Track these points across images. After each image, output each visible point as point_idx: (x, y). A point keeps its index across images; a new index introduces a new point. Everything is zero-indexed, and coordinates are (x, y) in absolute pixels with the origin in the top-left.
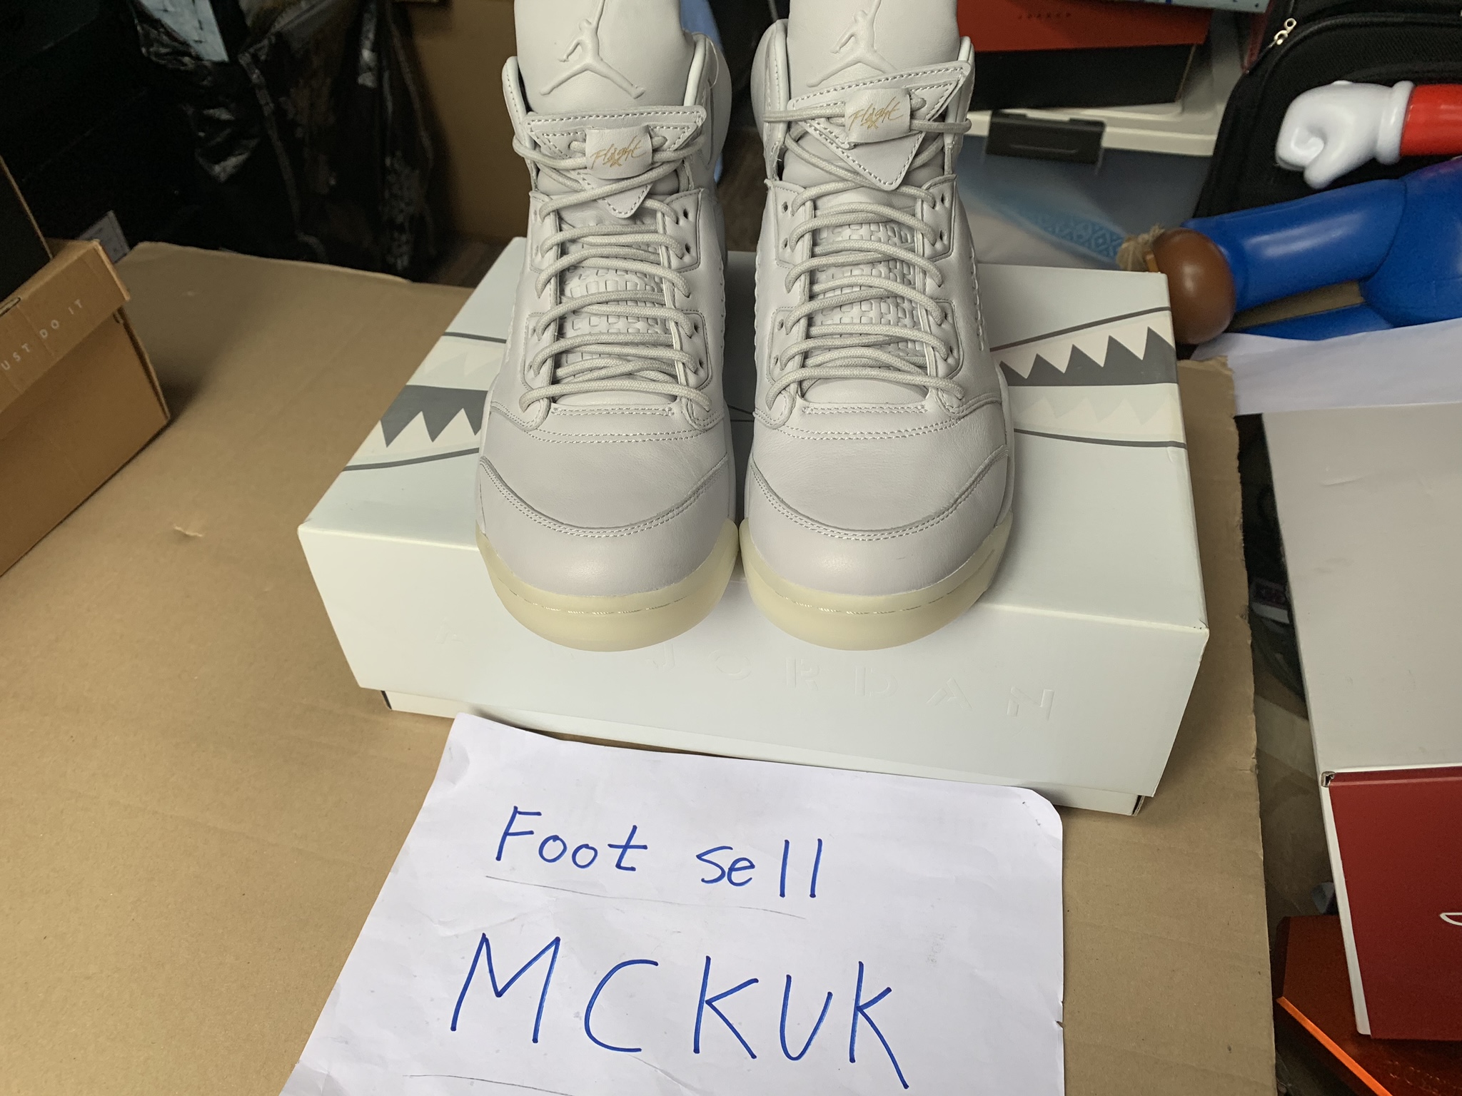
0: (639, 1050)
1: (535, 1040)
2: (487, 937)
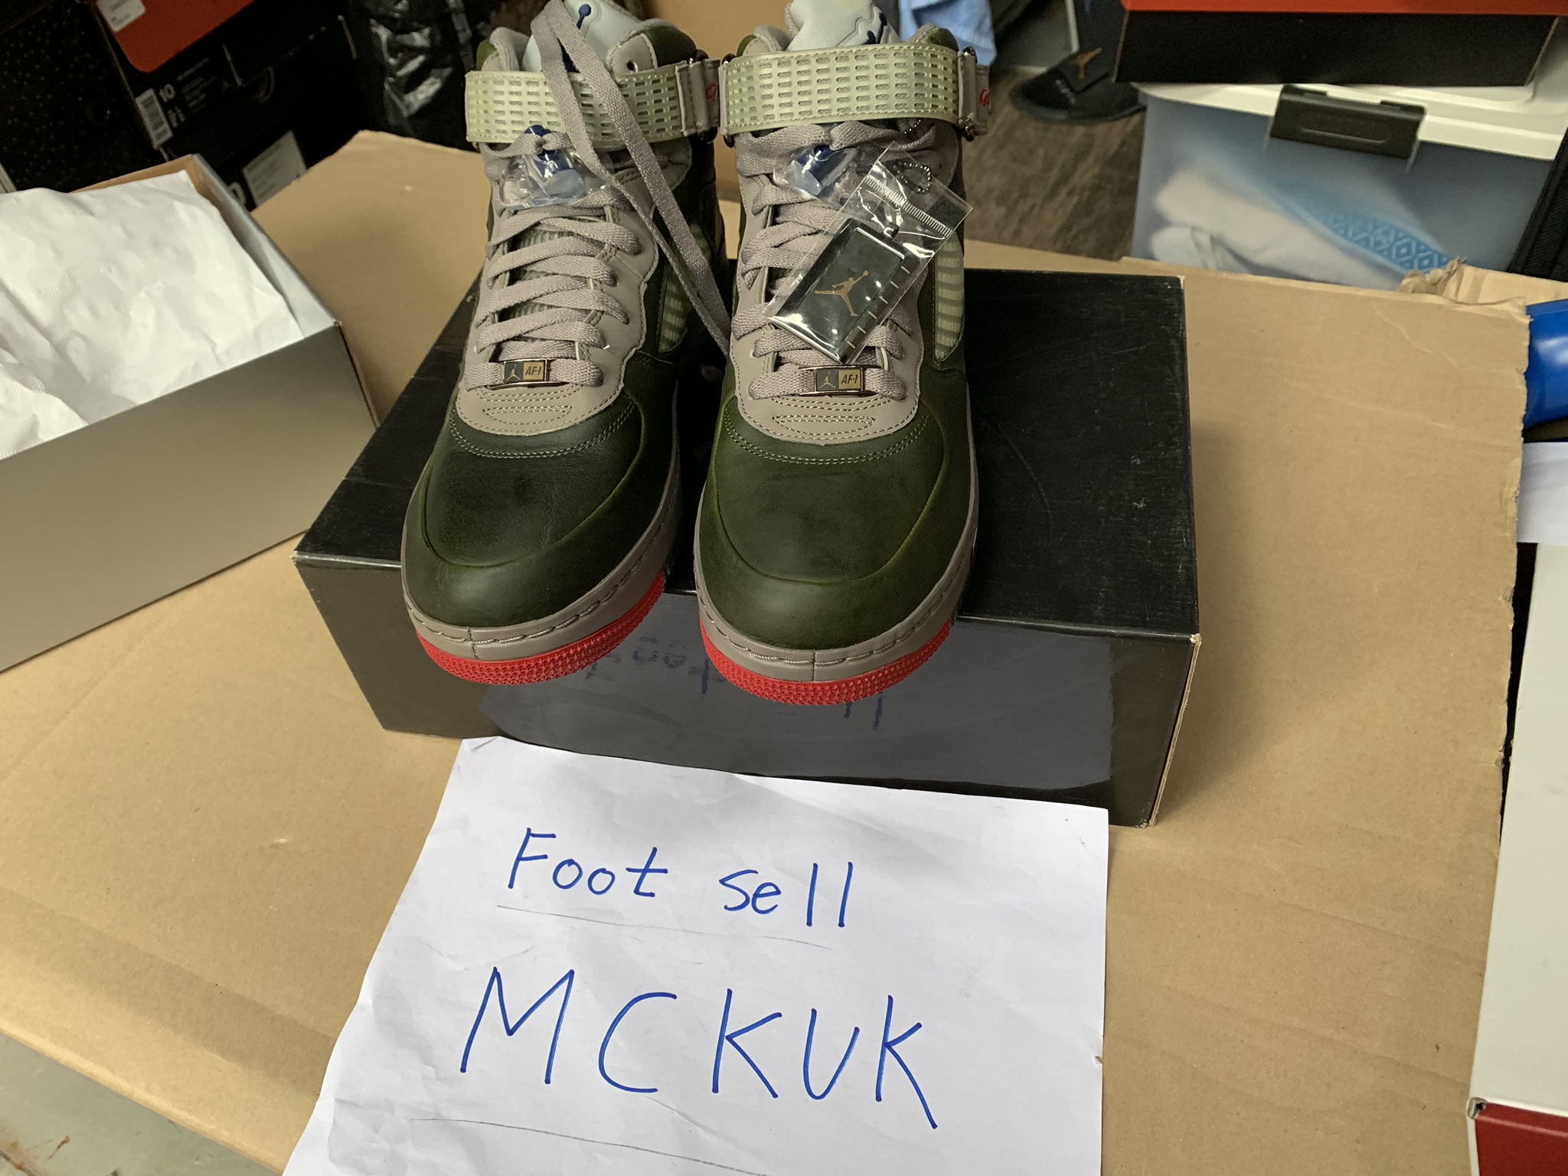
0: (655, 1090)
1: (548, 1081)
2: (498, 970)
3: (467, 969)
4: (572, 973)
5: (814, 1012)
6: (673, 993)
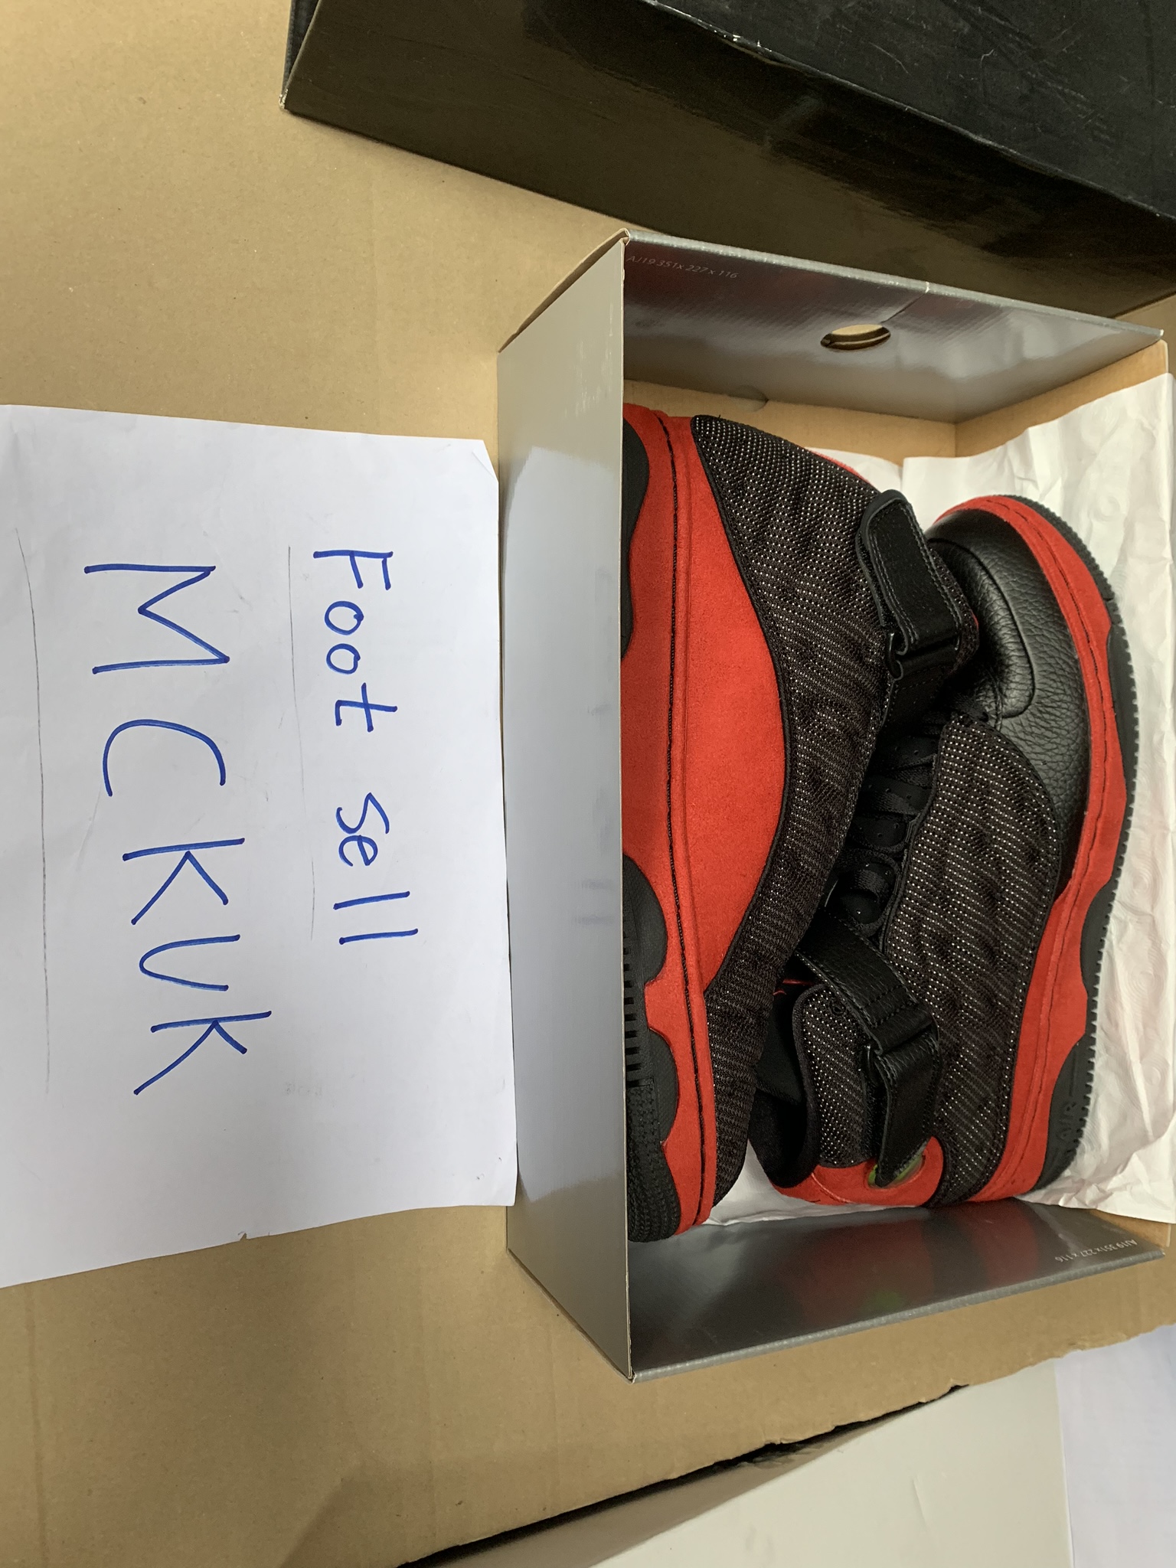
0: (110, 794)
1: (96, 670)
2: (212, 572)
3: (206, 535)
4: (225, 659)
5: (237, 938)
6: (226, 779)
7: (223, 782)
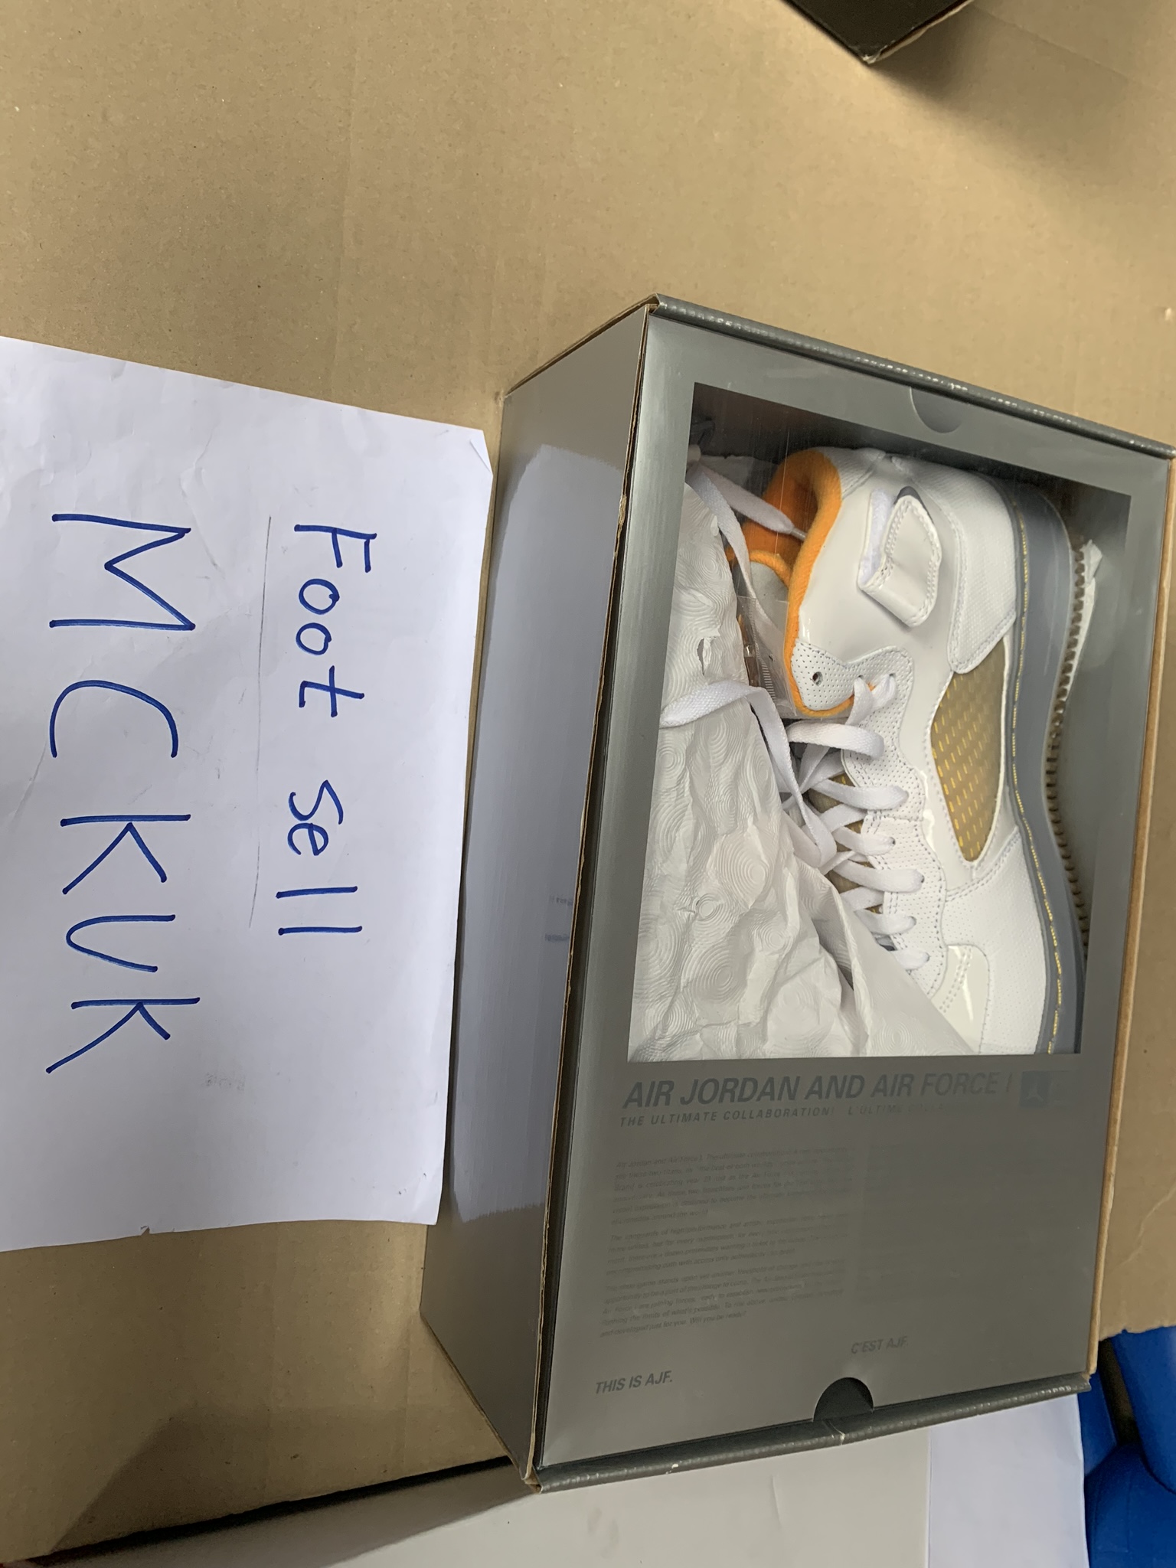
0: (55, 754)
1: (53, 624)
2: (186, 534)
3: (184, 493)
4: (191, 627)
5: (172, 918)
6: (178, 752)
7: (174, 754)
